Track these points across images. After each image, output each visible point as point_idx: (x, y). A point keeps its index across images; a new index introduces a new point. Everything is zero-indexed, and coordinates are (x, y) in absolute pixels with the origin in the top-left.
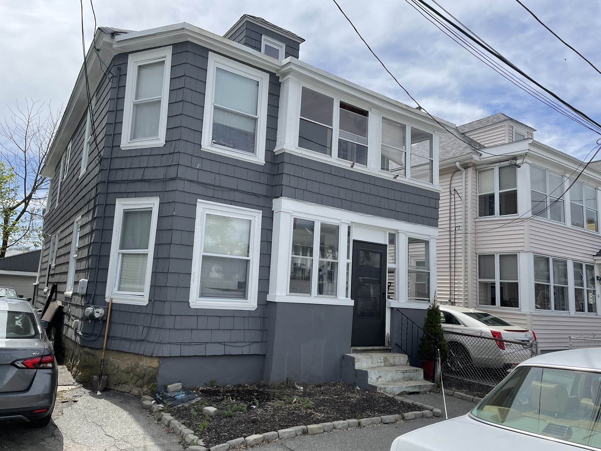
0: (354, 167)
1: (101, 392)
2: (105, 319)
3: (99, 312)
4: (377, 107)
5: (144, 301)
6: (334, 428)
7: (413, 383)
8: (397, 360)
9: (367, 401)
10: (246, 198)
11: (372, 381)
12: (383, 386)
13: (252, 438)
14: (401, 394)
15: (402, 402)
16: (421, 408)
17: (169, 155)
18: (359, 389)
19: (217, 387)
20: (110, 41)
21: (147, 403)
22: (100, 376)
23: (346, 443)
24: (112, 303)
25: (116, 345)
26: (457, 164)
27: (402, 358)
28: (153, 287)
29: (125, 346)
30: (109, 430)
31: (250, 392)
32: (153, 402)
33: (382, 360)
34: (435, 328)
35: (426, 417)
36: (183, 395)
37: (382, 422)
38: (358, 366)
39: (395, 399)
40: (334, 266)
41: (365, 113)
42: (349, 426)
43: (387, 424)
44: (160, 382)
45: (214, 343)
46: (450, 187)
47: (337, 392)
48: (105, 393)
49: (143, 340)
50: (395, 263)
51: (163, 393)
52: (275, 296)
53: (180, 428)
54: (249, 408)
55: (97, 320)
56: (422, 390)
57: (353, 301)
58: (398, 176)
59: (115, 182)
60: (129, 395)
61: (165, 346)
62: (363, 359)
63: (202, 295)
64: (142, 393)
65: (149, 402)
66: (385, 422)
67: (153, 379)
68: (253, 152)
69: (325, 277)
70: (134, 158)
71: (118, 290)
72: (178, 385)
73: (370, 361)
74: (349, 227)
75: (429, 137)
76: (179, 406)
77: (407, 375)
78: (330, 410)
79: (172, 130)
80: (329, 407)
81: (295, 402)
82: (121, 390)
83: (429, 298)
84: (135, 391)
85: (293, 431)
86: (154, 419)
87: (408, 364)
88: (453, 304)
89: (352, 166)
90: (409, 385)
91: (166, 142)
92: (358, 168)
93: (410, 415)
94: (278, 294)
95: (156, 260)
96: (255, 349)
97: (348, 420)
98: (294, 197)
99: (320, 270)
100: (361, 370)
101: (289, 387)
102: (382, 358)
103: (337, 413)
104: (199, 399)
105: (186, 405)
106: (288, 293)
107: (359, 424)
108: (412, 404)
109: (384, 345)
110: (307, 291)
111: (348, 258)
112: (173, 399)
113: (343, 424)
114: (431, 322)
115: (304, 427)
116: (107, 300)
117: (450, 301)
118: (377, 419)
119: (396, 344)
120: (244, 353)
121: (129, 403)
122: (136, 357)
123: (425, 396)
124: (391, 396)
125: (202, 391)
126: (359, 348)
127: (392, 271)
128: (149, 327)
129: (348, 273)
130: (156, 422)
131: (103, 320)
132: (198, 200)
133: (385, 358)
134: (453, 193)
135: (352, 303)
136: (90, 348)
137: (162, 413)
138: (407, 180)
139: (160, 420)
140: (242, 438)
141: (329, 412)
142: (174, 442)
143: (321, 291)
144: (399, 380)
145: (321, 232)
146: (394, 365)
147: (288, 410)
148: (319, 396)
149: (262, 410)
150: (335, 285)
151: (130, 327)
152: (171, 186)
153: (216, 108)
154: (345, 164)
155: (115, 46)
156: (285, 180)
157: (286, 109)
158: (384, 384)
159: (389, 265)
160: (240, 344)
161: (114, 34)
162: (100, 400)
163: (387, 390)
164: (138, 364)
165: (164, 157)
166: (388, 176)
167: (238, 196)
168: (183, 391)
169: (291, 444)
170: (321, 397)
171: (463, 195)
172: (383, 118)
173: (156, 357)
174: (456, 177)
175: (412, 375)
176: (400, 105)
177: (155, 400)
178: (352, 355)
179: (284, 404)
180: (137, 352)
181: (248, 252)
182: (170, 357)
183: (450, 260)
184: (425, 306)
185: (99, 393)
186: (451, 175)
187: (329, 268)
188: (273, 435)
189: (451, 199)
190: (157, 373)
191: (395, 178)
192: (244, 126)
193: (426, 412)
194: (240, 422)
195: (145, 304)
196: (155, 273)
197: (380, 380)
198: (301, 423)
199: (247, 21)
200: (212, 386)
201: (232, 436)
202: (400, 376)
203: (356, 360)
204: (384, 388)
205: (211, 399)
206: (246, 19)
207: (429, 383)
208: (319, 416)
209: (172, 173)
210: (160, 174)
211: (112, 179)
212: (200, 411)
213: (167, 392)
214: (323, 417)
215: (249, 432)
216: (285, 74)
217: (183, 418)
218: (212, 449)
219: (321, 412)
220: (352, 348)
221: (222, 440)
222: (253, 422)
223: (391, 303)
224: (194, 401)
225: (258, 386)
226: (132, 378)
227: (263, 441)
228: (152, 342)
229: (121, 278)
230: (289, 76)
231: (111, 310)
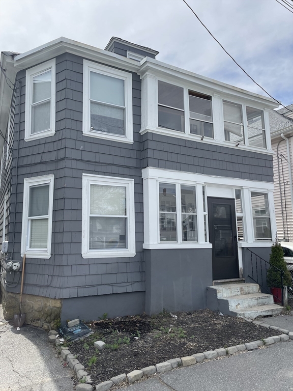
0: (204, 139)
1: (20, 327)
2: (21, 271)
3: (16, 265)
4: (219, 92)
5: (48, 255)
6: (206, 358)
7: (266, 308)
8: (251, 289)
9: (230, 327)
10: (121, 170)
11: (232, 308)
12: (242, 313)
13: (133, 374)
14: (258, 318)
15: (260, 327)
16: (278, 333)
17: (59, 141)
18: (222, 315)
19: (109, 319)
20: (12, 62)
21: (52, 337)
22: (19, 315)
23: (217, 375)
24: (26, 258)
25: (30, 290)
26: (282, 135)
27: (255, 287)
28: (53, 244)
29: (37, 291)
30: (17, 366)
31: (134, 323)
32: (58, 335)
33: (239, 290)
34: (279, 262)
35: (284, 341)
36: (80, 330)
37: (246, 349)
38: (219, 296)
39: (254, 324)
40: (194, 218)
41: (209, 98)
42: (218, 355)
43: (251, 350)
44: (63, 318)
45: (104, 285)
46: (277, 154)
47: (205, 319)
48: (23, 328)
49: (48, 286)
50: (242, 213)
51: (65, 328)
52: (149, 245)
53: (74, 363)
54: (132, 340)
55: (15, 271)
56: (274, 313)
57: (211, 244)
58: (239, 144)
59: (22, 166)
60: (41, 329)
61: (64, 290)
62: (224, 290)
63: (92, 246)
64: (50, 328)
65: (54, 336)
66: (249, 349)
67: (58, 316)
68: (124, 134)
69: (188, 227)
70: (34, 147)
71: (30, 248)
72: (76, 321)
73: (229, 291)
74: (203, 187)
75: (261, 113)
76: (76, 340)
77: (260, 301)
78: (201, 338)
79: (59, 122)
80: (199, 335)
81: (170, 332)
82: (35, 325)
83: (271, 237)
84: (46, 326)
85: (168, 365)
86: (55, 352)
87: (260, 291)
88: (287, 240)
89: (202, 139)
90: (264, 310)
91: (56, 131)
92: (207, 140)
93: (269, 340)
94: (151, 243)
95: (54, 223)
96: (137, 287)
97: (217, 350)
98: (158, 166)
99: (183, 222)
100: (223, 300)
101: (165, 317)
102: (239, 288)
103: (207, 341)
104: (93, 333)
105: (82, 339)
106: (159, 242)
107: (227, 353)
108: (269, 328)
109: (239, 277)
110: (174, 238)
111: (205, 211)
112: (72, 333)
113: (213, 354)
114: (276, 257)
115: (178, 359)
116: (22, 256)
117: (284, 238)
118: (242, 346)
119: (249, 276)
120: (128, 291)
121: (39, 337)
122: (45, 299)
123: (277, 318)
124: (250, 321)
125: (96, 324)
126: (219, 281)
127: (240, 219)
128: (53, 276)
129: (205, 223)
130: (56, 356)
131: (19, 271)
132: (83, 174)
133: (241, 288)
134: (280, 157)
135: (210, 246)
136: (12, 293)
137: (62, 347)
138: (246, 147)
139: (60, 353)
140: (124, 375)
141: (200, 340)
142: (67, 378)
143: (185, 239)
144: (254, 306)
145: (181, 193)
146: (249, 293)
147: (165, 340)
148: (191, 324)
149: (143, 342)
150: (196, 232)
151: (39, 276)
152: (62, 164)
153: (92, 102)
154: (196, 138)
155: (15, 65)
156: (150, 153)
157: (147, 98)
158: (242, 311)
159: (238, 214)
160: (125, 284)
161: (13, 55)
162: (17, 335)
163: (246, 315)
164: (46, 304)
165: (55, 143)
166: (231, 145)
167: (114, 169)
168: (80, 326)
169: (168, 379)
170: (192, 325)
171: (288, 158)
172: (224, 101)
173: (58, 299)
174: (282, 145)
175: (264, 300)
176: (236, 89)
177: (59, 334)
178: (214, 287)
179: (162, 334)
180: (44, 296)
181: (126, 212)
182: (69, 298)
183: (282, 208)
184: (269, 244)
185: (18, 329)
186: (277, 144)
187: (190, 220)
188: (152, 370)
189: (278, 162)
190: (60, 311)
191: (237, 146)
192: (116, 115)
193: (283, 336)
194: (124, 356)
195: (49, 257)
196: (54, 233)
197: (238, 307)
198: (176, 355)
199: (115, 42)
200: (104, 319)
201: (116, 371)
202: (255, 302)
203: (218, 292)
204: (243, 314)
205: (102, 332)
206: (114, 40)
207: (279, 307)
208: (192, 345)
209: (61, 154)
210: (53, 157)
211: (20, 164)
212: (91, 345)
213: (68, 327)
214: (195, 347)
215: (131, 367)
216: (143, 72)
217: (77, 352)
218: (97, 387)
219: (193, 341)
220: (214, 281)
221: (107, 376)
222: (135, 355)
223: (242, 244)
224: (88, 335)
225: (141, 316)
226: (43, 315)
227: (143, 377)
228: (55, 287)
229: (31, 238)
230: (147, 73)
231: (25, 263)
